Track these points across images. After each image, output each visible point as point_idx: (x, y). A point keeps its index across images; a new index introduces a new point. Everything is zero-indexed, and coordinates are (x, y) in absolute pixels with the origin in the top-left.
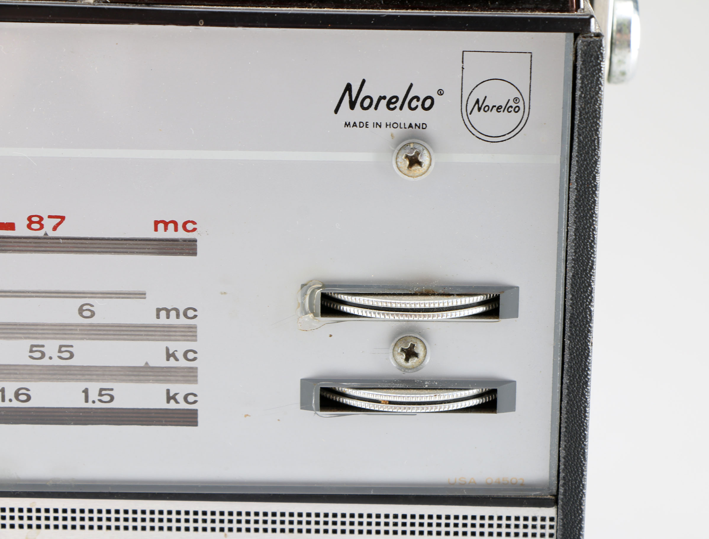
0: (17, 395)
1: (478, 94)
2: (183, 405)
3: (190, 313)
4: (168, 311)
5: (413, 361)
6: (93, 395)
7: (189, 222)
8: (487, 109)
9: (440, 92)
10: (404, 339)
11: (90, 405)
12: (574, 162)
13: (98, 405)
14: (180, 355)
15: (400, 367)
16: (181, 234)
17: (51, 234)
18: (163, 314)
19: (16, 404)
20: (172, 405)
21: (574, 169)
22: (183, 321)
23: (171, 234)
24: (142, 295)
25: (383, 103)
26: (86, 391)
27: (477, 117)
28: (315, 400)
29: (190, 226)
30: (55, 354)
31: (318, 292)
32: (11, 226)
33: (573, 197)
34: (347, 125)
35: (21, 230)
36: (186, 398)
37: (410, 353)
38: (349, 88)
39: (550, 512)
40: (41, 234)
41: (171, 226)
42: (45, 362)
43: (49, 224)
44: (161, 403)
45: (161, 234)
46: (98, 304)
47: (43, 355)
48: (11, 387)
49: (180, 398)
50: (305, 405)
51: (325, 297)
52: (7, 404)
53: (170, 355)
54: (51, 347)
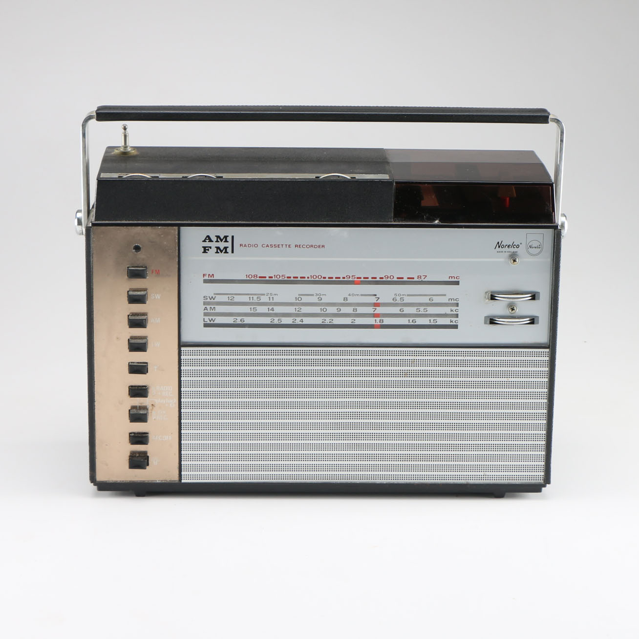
0: (413, 321)
1: (530, 244)
2: (455, 324)
3: (457, 300)
4: (451, 299)
5: (513, 311)
6: (432, 321)
7: (458, 276)
8: (533, 248)
9: (521, 244)
10: (511, 306)
11: (431, 324)
12: (554, 261)
13: (433, 324)
14: (454, 310)
15: (512, 313)
16: (456, 280)
17: (424, 280)
18: (450, 300)
19: (412, 324)
20: (452, 324)
21: (554, 262)
22: (455, 302)
23: (453, 280)
24: (445, 295)
25: (507, 246)
26: (430, 320)
27: (530, 250)
28: (488, 322)
29: (458, 278)
30: (422, 310)
31: (490, 294)
32: (413, 278)
33: (554, 269)
34: (498, 252)
35: (416, 279)
36: (455, 322)
37: (513, 309)
38: (498, 243)
39: (547, 350)
40: (420, 280)
41: (453, 278)
42: (420, 313)
43: (423, 277)
44: (449, 323)
45: (451, 280)
46: (434, 298)
47: (420, 311)
48: (411, 319)
49: (454, 322)
50: (485, 323)
51: (491, 295)
52: (410, 324)
53: (451, 311)
54: (422, 309)
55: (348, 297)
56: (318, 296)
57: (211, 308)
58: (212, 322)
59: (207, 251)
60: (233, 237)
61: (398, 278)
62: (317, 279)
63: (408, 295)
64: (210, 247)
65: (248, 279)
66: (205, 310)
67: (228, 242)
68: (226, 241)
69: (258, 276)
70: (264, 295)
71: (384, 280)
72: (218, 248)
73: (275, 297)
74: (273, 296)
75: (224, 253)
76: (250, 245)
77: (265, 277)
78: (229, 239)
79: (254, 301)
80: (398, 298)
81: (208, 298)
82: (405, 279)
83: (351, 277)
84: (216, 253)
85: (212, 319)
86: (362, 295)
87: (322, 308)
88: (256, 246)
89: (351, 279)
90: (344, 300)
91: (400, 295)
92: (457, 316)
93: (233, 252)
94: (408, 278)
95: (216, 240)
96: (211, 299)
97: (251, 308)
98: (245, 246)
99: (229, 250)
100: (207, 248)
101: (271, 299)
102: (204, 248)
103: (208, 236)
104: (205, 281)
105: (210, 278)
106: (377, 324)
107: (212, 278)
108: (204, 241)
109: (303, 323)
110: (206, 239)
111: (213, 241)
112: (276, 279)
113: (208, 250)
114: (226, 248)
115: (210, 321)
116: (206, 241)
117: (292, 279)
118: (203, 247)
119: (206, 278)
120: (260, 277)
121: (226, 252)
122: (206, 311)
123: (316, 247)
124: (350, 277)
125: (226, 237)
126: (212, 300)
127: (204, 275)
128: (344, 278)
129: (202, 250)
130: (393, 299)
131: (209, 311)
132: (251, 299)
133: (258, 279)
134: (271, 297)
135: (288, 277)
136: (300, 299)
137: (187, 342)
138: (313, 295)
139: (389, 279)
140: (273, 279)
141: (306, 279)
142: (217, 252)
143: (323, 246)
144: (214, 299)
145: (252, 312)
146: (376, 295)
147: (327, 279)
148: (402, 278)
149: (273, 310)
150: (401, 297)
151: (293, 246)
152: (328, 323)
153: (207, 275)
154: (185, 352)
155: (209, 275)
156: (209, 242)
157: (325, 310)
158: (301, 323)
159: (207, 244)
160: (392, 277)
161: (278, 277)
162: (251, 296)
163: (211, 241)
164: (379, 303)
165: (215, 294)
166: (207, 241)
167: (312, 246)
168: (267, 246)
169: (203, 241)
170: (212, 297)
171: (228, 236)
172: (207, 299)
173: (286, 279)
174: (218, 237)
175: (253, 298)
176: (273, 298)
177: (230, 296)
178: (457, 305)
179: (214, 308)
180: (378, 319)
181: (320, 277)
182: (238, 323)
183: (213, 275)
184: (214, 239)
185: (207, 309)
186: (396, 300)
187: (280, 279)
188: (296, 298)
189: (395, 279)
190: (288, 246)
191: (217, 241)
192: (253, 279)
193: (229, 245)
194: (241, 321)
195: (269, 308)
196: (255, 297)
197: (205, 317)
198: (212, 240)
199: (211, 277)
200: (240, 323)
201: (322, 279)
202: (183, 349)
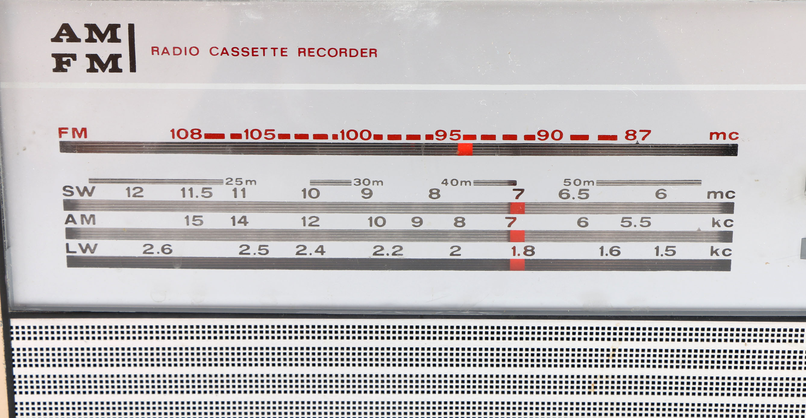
0: (611, 251)
2: (722, 257)
3: (730, 195)
4: (715, 193)
6: (662, 251)
7: (733, 133)
11: (659, 257)
13: (665, 257)
14: (721, 223)
16: (728, 141)
17: (641, 142)
18: (712, 195)
19: (610, 257)
20: (715, 257)
22: (725, 200)
23: (721, 141)
24: (698, 182)
26: (657, 248)
29: (734, 136)
30: (638, 223)
32: (614, 138)
35: (621, 140)
36: (723, 253)
40: (634, 142)
41: (721, 136)
42: (632, 229)
43: (640, 135)
44: (707, 256)
45: (715, 141)
46: (669, 189)
47: (630, 224)
48: (608, 246)
49: (720, 252)
50: (804, 256)
52: (604, 257)
53: (715, 223)
54: (636, 218)
55: (442, 187)
56: (362, 186)
57: (83, 216)
58: (88, 253)
59: (65, 66)
60: (131, 27)
61: (573, 137)
62: (359, 140)
63: (601, 183)
64: (74, 57)
65: (177, 140)
66: (67, 222)
67: (119, 41)
68: (114, 39)
69: (202, 134)
70: (220, 182)
71: (537, 141)
72: (94, 58)
73: (248, 187)
74: (244, 185)
75: (111, 71)
76: (178, 51)
77: (222, 136)
78: (123, 33)
79: (194, 199)
80: (574, 191)
81: (75, 190)
82: (593, 140)
83: (448, 134)
84: (88, 71)
85: (88, 246)
86: (477, 183)
87: (374, 216)
88: (194, 51)
89: (447, 141)
90: (430, 196)
91: (577, 182)
92: (727, 237)
93: (133, 69)
94: (601, 137)
95: (87, 37)
96: (82, 194)
97: (187, 217)
98: (166, 51)
99: (124, 63)
100: (65, 59)
101: (240, 193)
102: (58, 57)
103: (66, 26)
104: (65, 147)
105: (77, 139)
106: (516, 257)
107: (83, 139)
108: (57, 39)
109: (325, 256)
110: (60, 33)
111: (79, 40)
112: (250, 140)
113: (68, 63)
114: (114, 58)
115: (84, 251)
116: (61, 41)
117: (292, 140)
118: (53, 55)
119: (68, 137)
120: (207, 136)
121: (116, 69)
122: (71, 225)
123: (354, 53)
124: (445, 135)
125: (113, 28)
126: (86, 196)
127: (61, 131)
128: (429, 137)
129: (53, 63)
130: (561, 194)
131: (79, 225)
132: (188, 193)
133: (203, 140)
134: (239, 188)
135: (281, 136)
136: (314, 193)
137: (25, 306)
138: (348, 183)
139: (550, 141)
140: (244, 140)
141: (330, 140)
142: (92, 70)
143: (373, 52)
144: (90, 194)
145: (191, 226)
146: (514, 183)
147: (385, 140)
148: (586, 137)
149: (245, 223)
150: (582, 187)
151: (292, 52)
152: (391, 257)
153: (70, 131)
154: (20, 330)
155: (74, 130)
156: (68, 41)
157: (380, 222)
158: (319, 256)
159: (65, 47)
160: (557, 135)
161: (256, 135)
162: (187, 187)
163: (73, 38)
164: (523, 205)
165: (91, 181)
166: (65, 38)
167: (342, 51)
168: (225, 51)
169: (53, 40)
170: (85, 189)
171: (119, 26)
172: (72, 193)
173: (276, 140)
174: (92, 28)
175: (191, 190)
176: (243, 190)
177: (132, 186)
178: (728, 208)
179: (92, 216)
180: (520, 246)
181: (366, 135)
182: (155, 255)
183: (84, 130)
184: (82, 33)
185: (74, 221)
186: (569, 196)
187: (262, 140)
188: (304, 191)
189: (566, 140)
190: (278, 52)
191: (90, 40)
192: (189, 140)
193: (122, 48)
194: (163, 249)
195: (233, 218)
196: (197, 189)
197: (69, 241)
198: (78, 36)
199: (80, 136)
200: (162, 255)
201: (372, 141)
202: (14, 322)
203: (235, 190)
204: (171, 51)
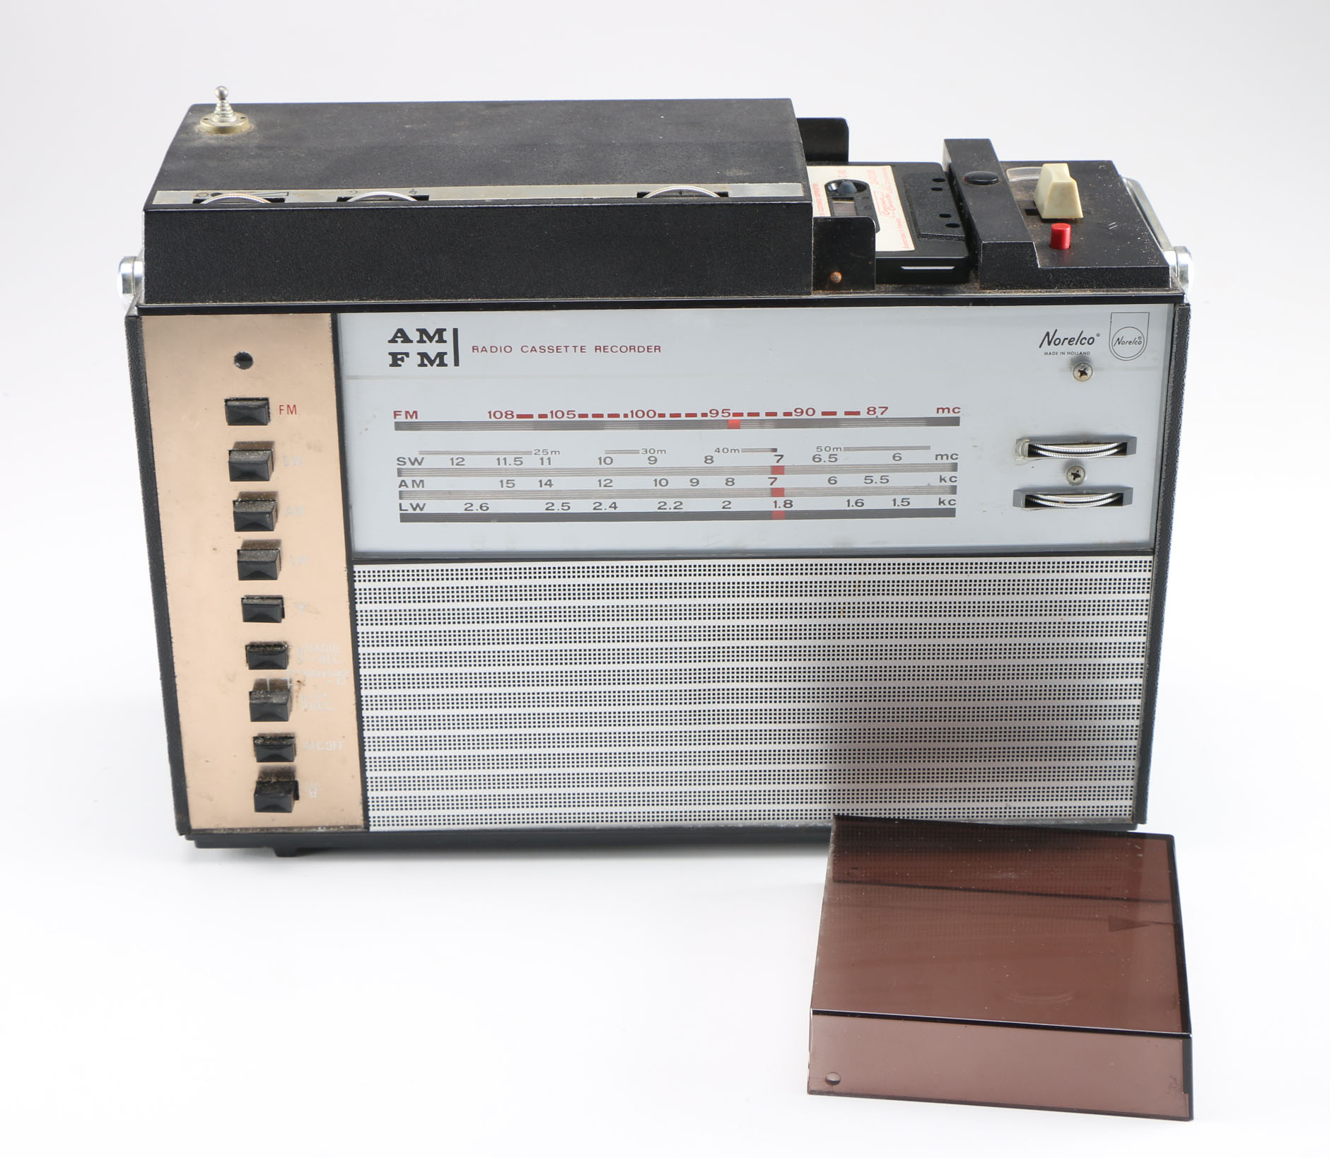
0: (856, 503)
1: (1119, 335)
2: (948, 506)
3: (955, 457)
4: (942, 456)
5: (1078, 480)
6: (899, 502)
7: (956, 408)
8: (1124, 343)
9: (1098, 335)
10: (1073, 468)
11: (896, 507)
12: (1172, 372)
13: (901, 507)
14: (947, 479)
15: (1073, 484)
16: (952, 415)
17: (880, 416)
18: (939, 457)
19: (855, 508)
20: (942, 506)
21: (1172, 376)
22: (950, 461)
23: (946, 414)
24: (928, 448)
25: (1067, 341)
26: (895, 500)
27: (1118, 348)
28: (1022, 502)
29: (956, 410)
30: (879, 481)
31: (1027, 445)
32: (858, 413)
33: (1170, 391)
34: (1046, 354)
35: (864, 415)
36: (949, 503)
37: (1076, 476)
38: (1048, 334)
39: (1149, 558)
40: (874, 416)
41: (946, 410)
42: (873, 485)
43: (879, 411)
44: (936, 506)
45: (941, 415)
46: (904, 453)
47: (872, 481)
48: (853, 499)
49: (946, 502)
50: (1015, 504)
51: (1031, 447)
52: (851, 508)
53: (942, 479)
54: (876, 477)
55: (716, 455)
56: (649, 455)
57: (414, 481)
58: (418, 511)
59: (399, 362)
60: (455, 331)
61: (824, 414)
62: (646, 418)
63: (847, 449)
64: (407, 355)
65: (493, 419)
66: (401, 486)
67: (445, 342)
68: (441, 340)
69: (515, 414)
70: (529, 453)
71: (794, 417)
72: (424, 355)
73: (553, 457)
74: (549, 455)
75: (438, 365)
76: (494, 349)
77: (531, 416)
78: (448, 336)
79: (508, 466)
80: (825, 456)
81: (407, 461)
82: (841, 415)
83: (720, 412)
84: (419, 365)
85: (418, 505)
86: (744, 451)
87: (659, 478)
88: (508, 349)
89: (720, 417)
90: (705, 462)
91: (827, 449)
92: (953, 490)
93: (457, 363)
94: (847, 413)
95: (418, 339)
96: (413, 464)
97: (502, 481)
98: (484, 349)
99: (449, 359)
100: (399, 357)
101: (546, 461)
102: (394, 355)
103: (401, 331)
104: (399, 426)
105: (409, 420)
106: (778, 509)
107: (414, 420)
108: (393, 341)
109: (617, 511)
110: (396, 336)
111: (411, 342)
112: (555, 419)
113: (402, 360)
114: (441, 355)
115: (415, 509)
116: (397, 342)
117: (590, 418)
118: (390, 354)
119: (401, 419)
120: (519, 416)
121: (442, 364)
122: (403, 488)
123: (641, 349)
124: (717, 413)
125: (440, 332)
126: (416, 465)
127: (396, 414)
128: (704, 415)
129: (390, 360)
130: (814, 458)
131: (410, 488)
132: (502, 462)
133: (515, 419)
134: (545, 457)
135: (581, 416)
136: (608, 461)
137: (364, 553)
138: (637, 452)
139: (804, 416)
140: (549, 419)
141: (622, 418)
142: (422, 365)
143: (658, 348)
144: (420, 464)
145: (505, 488)
146: (775, 450)
147: (668, 418)
148: (834, 413)
149: (551, 485)
150: (831, 452)
151: (590, 349)
152: (673, 510)
153: (403, 414)
154: (362, 574)
155: (407, 412)
156: (403, 342)
157: (664, 483)
158: (612, 510)
159: (400, 347)
160: (810, 412)
161: (560, 414)
162: (502, 457)
163: (407, 340)
164: (782, 467)
165: (421, 453)
166: (399, 340)
167: (632, 348)
168: (533, 349)
169: (390, 342)
170: (416, 459)
171: (445, 330)
172: (405, 463)
173: (577, 419)
174: (423, 332)
175: (505, 459)
176: (549, 459)
177: (455, 457)
178: (954, 467)
179: (422, 481)
180: (781, 501)
181: (651, 414)
182: (475, 511)
183: (415, 412)
184: (414, 336)
185: (406, 485)
186: (820, 460)
187: (565, 419)
188: (600, 459)
189: (818, 416)
190: (578, 349)
191: (421, 341)
192: (504, 419)
193: (448, 347)
194: (481, 507)
195: (541, 481)
196: (510, 459)
197: (401, 501)
198: (411, 338)
199: (411, 417)
200: (480, 511)
201: (657, 418)
202: (357, 568)
203: (542, 459)
204: (488, 350)
